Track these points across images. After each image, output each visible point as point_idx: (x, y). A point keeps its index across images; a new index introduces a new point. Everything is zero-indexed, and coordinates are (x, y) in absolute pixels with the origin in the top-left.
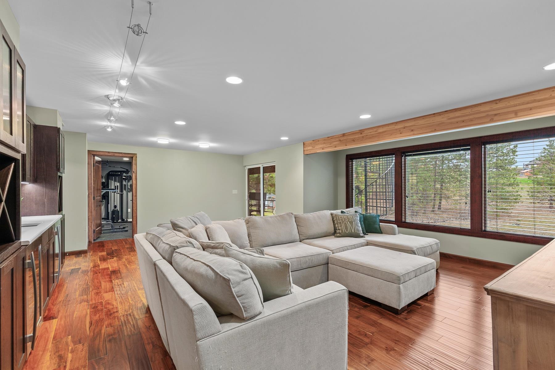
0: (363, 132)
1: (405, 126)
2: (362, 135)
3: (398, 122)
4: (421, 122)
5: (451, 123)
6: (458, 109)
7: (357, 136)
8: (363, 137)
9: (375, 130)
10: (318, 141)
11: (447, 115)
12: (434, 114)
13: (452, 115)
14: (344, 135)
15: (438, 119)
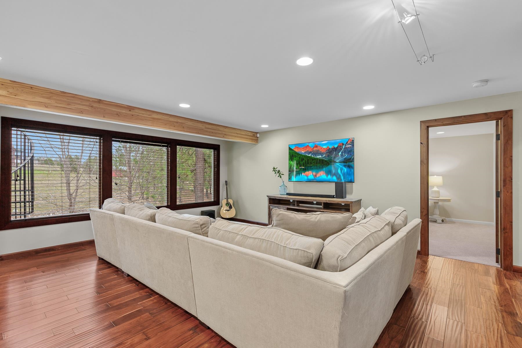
0: (133, 109)
1: (178, 121)
2: (132, 113)
3: (172, 115)
4: (190, 123)
5: (207, 131)
6: (210, 123)
7: (124, 111)
8: (132, 115)
9: (148, 113)
10: (31, 88)
11: (205, 125)
12: (198, 121)
13: (208, 126)
14: (100, 101)
15: (200, 126)
